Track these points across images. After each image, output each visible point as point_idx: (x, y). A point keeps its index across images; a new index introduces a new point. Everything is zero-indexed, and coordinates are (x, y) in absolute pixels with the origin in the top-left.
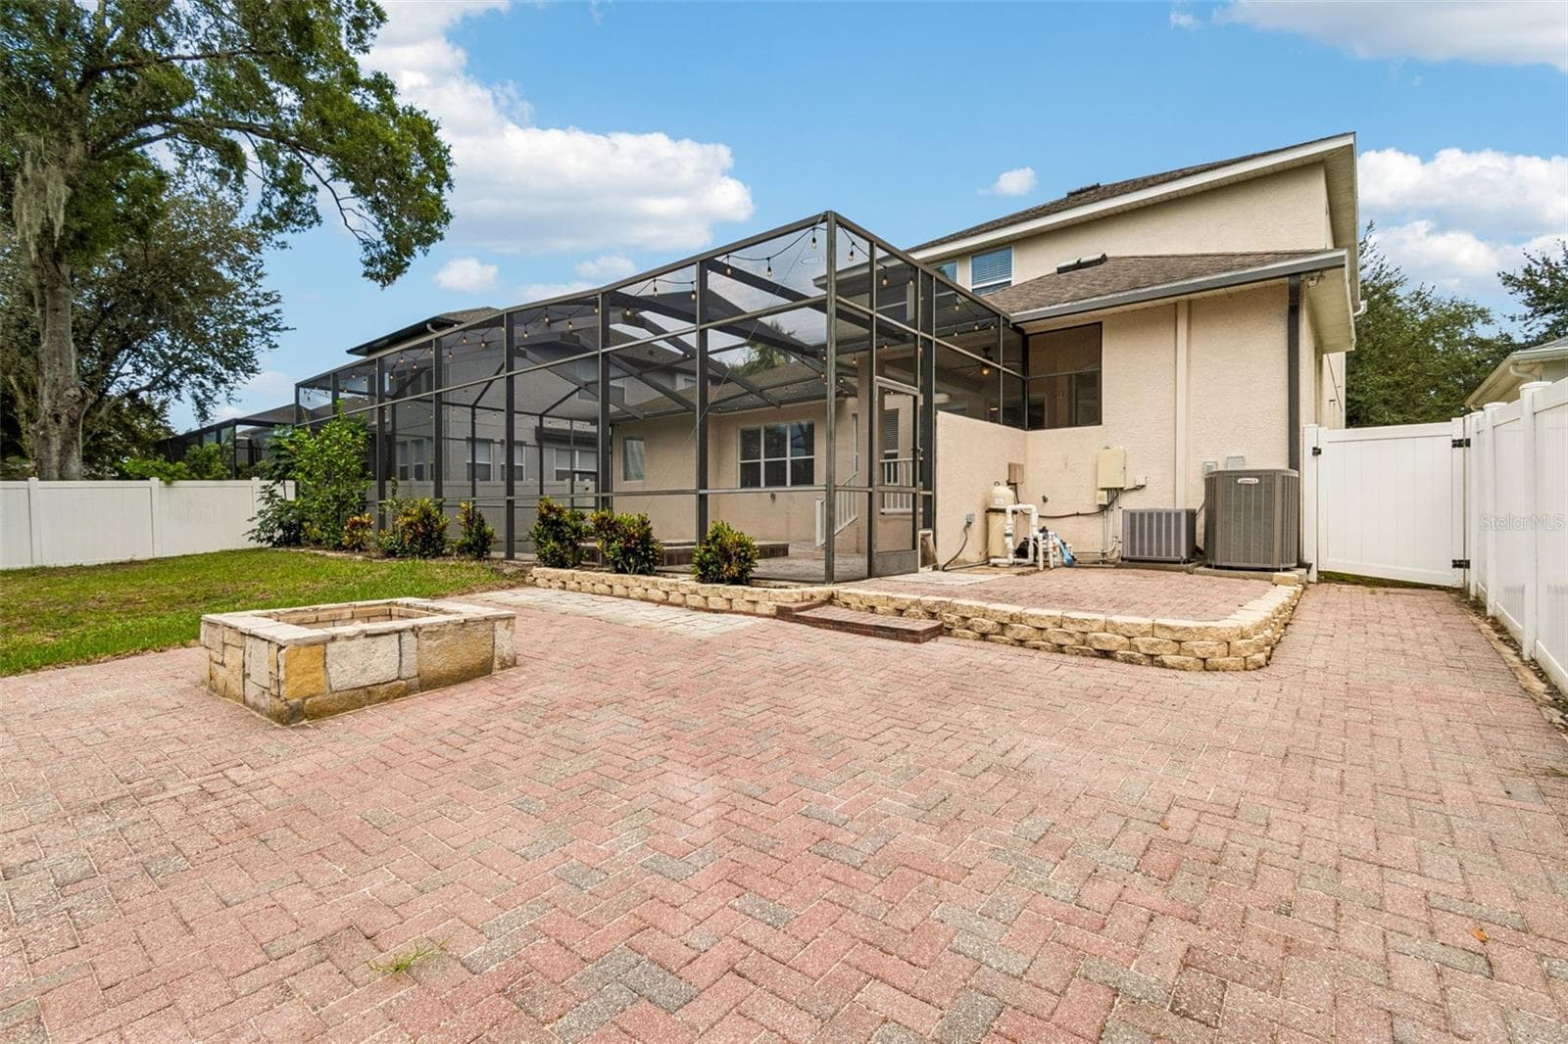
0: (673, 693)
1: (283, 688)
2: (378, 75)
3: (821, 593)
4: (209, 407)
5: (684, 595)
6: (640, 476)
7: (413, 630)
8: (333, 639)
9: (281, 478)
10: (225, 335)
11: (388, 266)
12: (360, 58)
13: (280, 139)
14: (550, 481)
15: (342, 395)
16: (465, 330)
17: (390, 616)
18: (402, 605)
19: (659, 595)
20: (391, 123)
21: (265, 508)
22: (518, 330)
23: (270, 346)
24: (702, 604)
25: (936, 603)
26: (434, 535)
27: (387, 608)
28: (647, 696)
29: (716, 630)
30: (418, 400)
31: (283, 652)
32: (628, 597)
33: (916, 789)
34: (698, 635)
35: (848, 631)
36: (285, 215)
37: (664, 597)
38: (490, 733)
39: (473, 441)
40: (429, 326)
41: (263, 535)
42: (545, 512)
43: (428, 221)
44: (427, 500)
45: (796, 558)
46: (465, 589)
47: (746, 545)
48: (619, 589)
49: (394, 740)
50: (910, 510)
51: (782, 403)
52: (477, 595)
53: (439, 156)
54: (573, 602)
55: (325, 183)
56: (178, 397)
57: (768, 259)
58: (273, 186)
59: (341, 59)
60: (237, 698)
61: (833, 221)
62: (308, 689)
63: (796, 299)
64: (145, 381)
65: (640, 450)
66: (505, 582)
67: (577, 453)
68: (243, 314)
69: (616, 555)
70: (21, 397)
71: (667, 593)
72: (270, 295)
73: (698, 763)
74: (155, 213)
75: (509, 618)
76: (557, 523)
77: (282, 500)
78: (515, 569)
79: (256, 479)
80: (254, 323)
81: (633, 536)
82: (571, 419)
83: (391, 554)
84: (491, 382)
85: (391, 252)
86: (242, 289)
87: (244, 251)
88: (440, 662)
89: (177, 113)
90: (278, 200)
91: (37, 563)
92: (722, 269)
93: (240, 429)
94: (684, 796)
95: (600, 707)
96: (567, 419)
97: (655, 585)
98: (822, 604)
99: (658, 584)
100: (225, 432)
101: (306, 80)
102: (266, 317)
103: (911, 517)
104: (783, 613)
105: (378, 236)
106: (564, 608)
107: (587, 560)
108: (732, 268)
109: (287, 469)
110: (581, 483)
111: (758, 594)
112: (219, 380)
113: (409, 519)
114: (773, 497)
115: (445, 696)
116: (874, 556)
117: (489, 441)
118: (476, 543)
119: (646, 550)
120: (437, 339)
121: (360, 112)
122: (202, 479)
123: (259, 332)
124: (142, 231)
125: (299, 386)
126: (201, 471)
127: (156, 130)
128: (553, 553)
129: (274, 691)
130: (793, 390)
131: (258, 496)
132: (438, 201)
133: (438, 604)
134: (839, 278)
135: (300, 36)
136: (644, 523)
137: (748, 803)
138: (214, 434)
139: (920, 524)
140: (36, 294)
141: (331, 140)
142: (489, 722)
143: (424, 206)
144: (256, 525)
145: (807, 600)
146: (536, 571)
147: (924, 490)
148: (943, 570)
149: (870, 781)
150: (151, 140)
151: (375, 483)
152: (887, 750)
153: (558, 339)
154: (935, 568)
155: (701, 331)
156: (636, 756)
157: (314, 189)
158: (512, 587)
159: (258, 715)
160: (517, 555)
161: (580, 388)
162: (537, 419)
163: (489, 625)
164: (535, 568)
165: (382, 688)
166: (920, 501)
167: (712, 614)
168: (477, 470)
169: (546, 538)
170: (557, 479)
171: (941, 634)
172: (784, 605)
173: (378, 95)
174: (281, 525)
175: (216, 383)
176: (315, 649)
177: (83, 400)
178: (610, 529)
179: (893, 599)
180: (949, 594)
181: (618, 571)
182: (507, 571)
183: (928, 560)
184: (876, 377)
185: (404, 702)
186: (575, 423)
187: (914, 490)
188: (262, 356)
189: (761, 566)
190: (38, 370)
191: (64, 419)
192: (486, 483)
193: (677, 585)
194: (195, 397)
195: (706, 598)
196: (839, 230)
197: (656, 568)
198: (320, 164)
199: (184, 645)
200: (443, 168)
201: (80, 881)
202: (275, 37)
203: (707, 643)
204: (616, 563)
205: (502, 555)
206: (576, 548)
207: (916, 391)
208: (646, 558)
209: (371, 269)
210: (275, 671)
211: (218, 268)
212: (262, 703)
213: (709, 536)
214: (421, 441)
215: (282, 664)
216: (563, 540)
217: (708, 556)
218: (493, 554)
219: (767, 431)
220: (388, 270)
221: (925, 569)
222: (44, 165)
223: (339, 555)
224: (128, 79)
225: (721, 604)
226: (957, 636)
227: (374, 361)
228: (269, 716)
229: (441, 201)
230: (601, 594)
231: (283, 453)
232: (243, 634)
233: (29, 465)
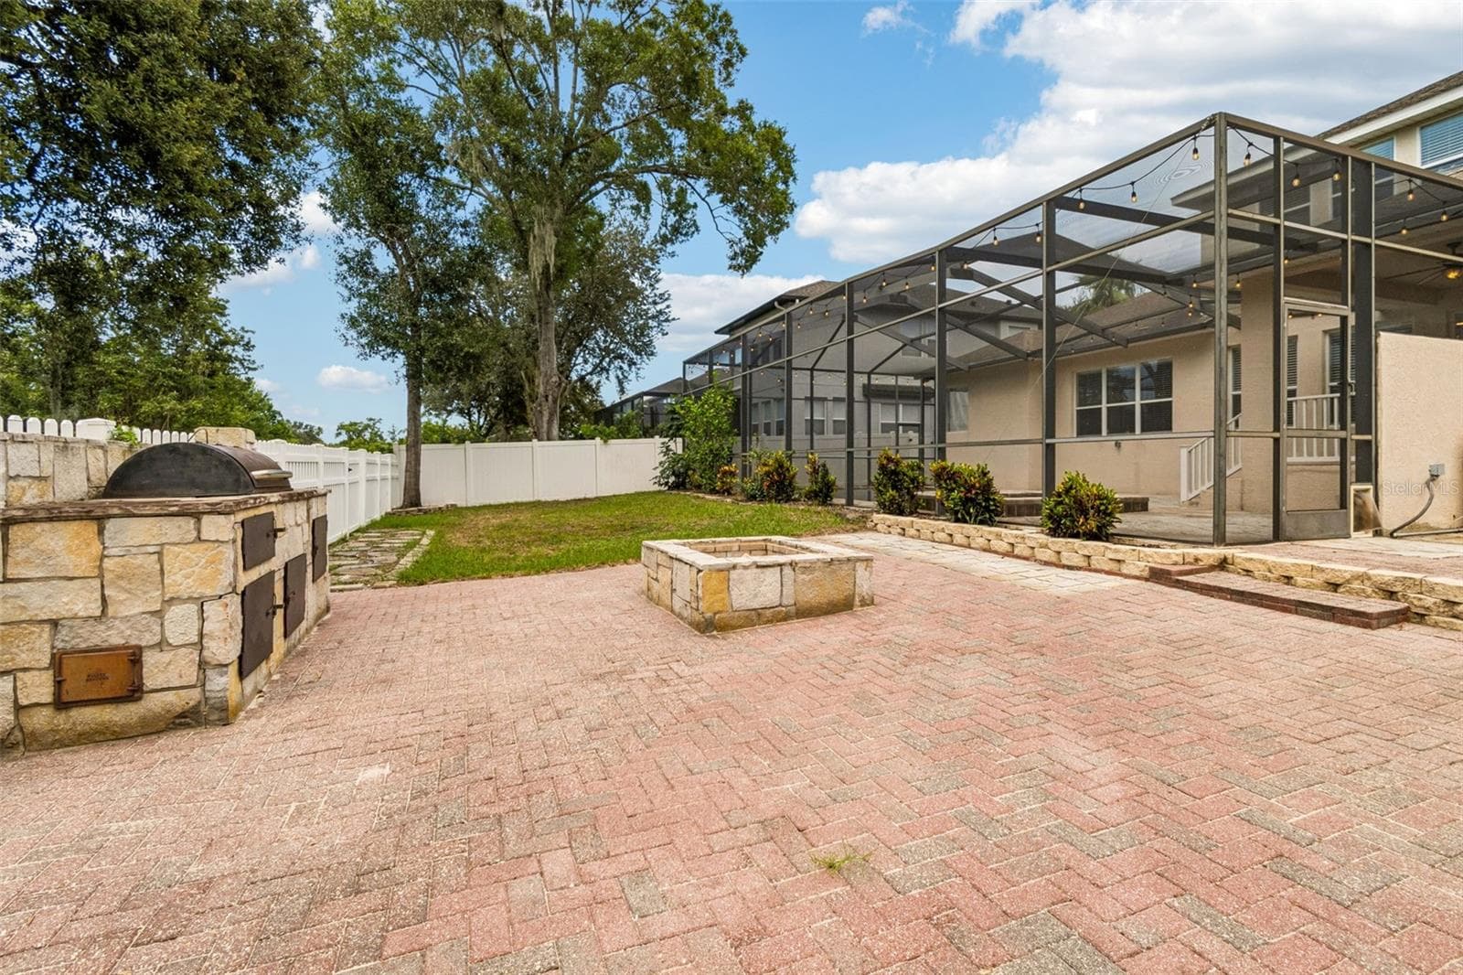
0: (1039, 650)
1: (701, 604)
2: (742, 102)
3: (1209, 556)
4: (625, 384)
5: (1033, 548)
6: (964, 427)
7: (791, 564)
8: (734, 567)
9: (673, 436)
10: (636, 329)
11: (746, 260)
12: (727, 92)
13: (675, 172)
14: (876, 433)
15: (715, 367)
16: (811, 302)
17: (766, 551)
18: (775, 542)
19: (1004, 547)
20: (751, 138)
21: (664, 459)
22: (858, 297)
23: (663, 335)
24: (1054, 559)
25: (1397, 579)
26: (787, 483)
27: (763, 543)
28: (1011, 650)
29: (1076, 588)
30: (771, 367)
31: (701, 574)
32: (969, 547)
33: (1419, 823)
34: (1054, 591)
35: (1253, 604)
36: (676, 230)
37: (1008, 548)
38: (863, 664)
39: (811, 399)
40: (776, 304)
41: (662, 481)
42: (885, 462)
43: (778, 213)
44: (781, 452)
45: (1160, 514)
46: (816, 532)
47: (1106, 498)
48: (959, 538)
49: (783, 658)
50: (1337, 458)
51: (1129, 341)
52: (826, 537)
53: (787, 156)
54: (914, 548)
55: (703, 199)
56: (607, 378)
57: (1133, 183)
58: (669, 209)
59: (716, 97)
60: (666, 607)
61: (1223, 123)
62: (717, 607)
63: (1163, 223)
64: (589, 368)
65: (963, 401)
66: (849, 527)
67: (901, 406)
68: (646, 312)
69: (956, 505)
70: (527, 385)
71: (1013, 545)
72: (663, 294)
73: (1086, 730)
74: (598, 246)
75: (868, 560)
76: (895, 473)
77: (674, 454)
78: (858, 515)
79: (657, 437)
80: (653, 317)
81: (973, 486)
82: (897, 375)
83: (752, 498)
84: (825, 348)
85: (749, 246)
86: (646, 293)
87: (649, 264)
88: (812, 596)
89: (613, 169)
90: (672, 219)
91: (536, 498)
92: (1072, 205)
93: (646, 398)
94: (1078, 765)
95: (963, 654)
96: (892, 375)
97: (998, 536)
98: (1211, 568)
99: (1005, 535)
100: (636, 402)
101: (692, 121)
102: (661, 312)
103: (1338, 468)
104: (1158, 576)
105: (740, 234)
106: (909, 553)
107: (923, 508)
108: (1085, 202)
109: (678, 429)
110: (905, 435)
111: (1125, 552)
112: (632, 363)
113: (767, 468)
114: (1118, 445)
115: (816, 626)
116: (1283, 515)
117: (824, 399)
118: (821, 491)
119: (987, 500)
120: (788, 313)
121: (729, 136)
122: (625, 438)
123: (655, 324)
124: (590, 261)
125: (685, 363)
126: (624, 433)
127: (600, 185)
128: (892, 501)
129: (694, 605)
130: (1143, 326)
131: (659, 451)
132: (785, 194)
133: (804, 542)
134: (1232, 181)
135: (689, 88)
136: (985, 474)
137: (1163, 790)
138: (629, 404)
139: (1351, 476)
140: (537, 314)
141: (708, 164)
142: (859, 654)
143: (775, 202)
144: (657, 473)
145: (1191, 564)
146: (876, 517)
147: (1357, 433)
148: (1391, 535)
149: (1337, 797)
150: (597, 193)
151: (739, 438)
152: (1354, 761)
153: (887, 301)
154: (1378, 533)
155: (1048, 273)
156: (1012, 710)
157: (695, 206)
158: (855, 531)
159: (682, 622)
160: (855, 502)
161: (905, 345)
162: (866, 377)
163: (850, 565)
164: (875, 515)
165: (768, 613)
166: (1351, 447)
167: (1066, 571)
168: (815, 424)
169: (885, 486)
170: (883, 432)
171: (1407, 620)
172: (1159, 566)
173: (741, 118)
174: (674, 474)
175: (630, 366)
176: (722, 574)
177: (560, 384)
178: (949, 479)
179: (1322, 570)
180: (1417, 569)
181: (957, 521)
182: (850, 516)
183: (1366, 521)
184: (1284, 299)
185: (784, 626)
186: (900, 379)
187: (1343, 434)
188: (659, 342)
189: (1126, 522)
190: (536, 365)
191: (550, 398)
192: (821, 436)
193: (1023, 538)
194: (618, 377)
195: (1059, 553)
196: (1231, 132)
197: (997, 519)
198: (701, 185)
199: (626, 562)
200: (790, 166)
201: (597, 730)
202: (673, 94)
203: (1067, 601)
204: (956, 513)
205: (843, 501)
206: (913, 497)
207: (1346, 310)
208: (987, 509)
209: (734, 262)
210: (695, 590)
211: (632, 280)
212: (685, 614)
213: (1059, 486)
214: (769, 402)
215: (700, 584)
216: (901, 490)
217: (1060, 508)
218: (835, 501)
219: (1109, 372)
220: (747, 261)
221: (1361, 534)
222: (544, 224)
223: (714, 497)
224: (586, 153)
225: (1077, 560)
226: (1436, 625)
227: (738, 338)
228: (690, 624)
229: (787, 195)
230: (941, 542)
231: (676, 416)
232: (671, 558)
233: (529, 431)
